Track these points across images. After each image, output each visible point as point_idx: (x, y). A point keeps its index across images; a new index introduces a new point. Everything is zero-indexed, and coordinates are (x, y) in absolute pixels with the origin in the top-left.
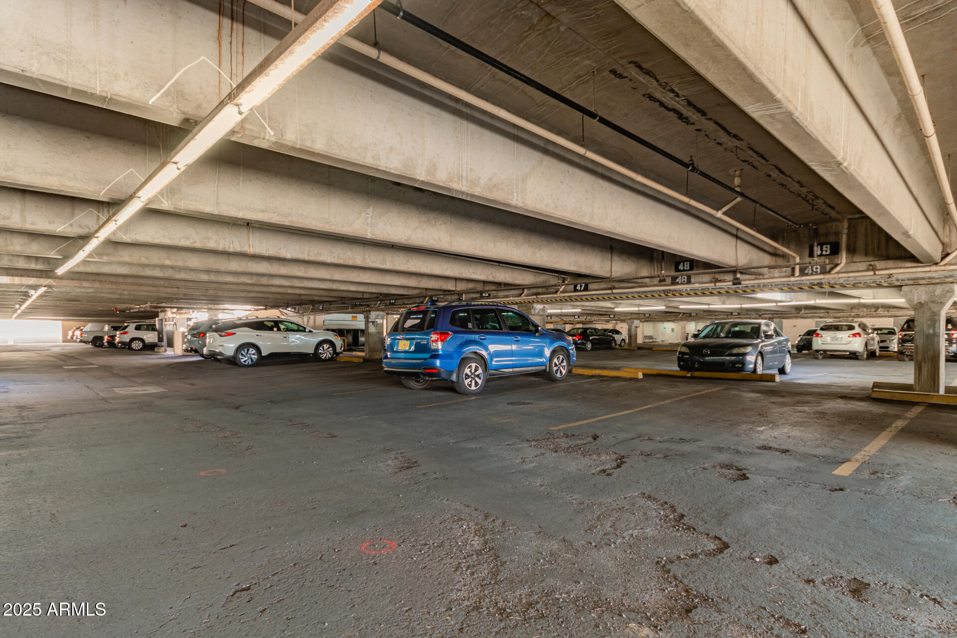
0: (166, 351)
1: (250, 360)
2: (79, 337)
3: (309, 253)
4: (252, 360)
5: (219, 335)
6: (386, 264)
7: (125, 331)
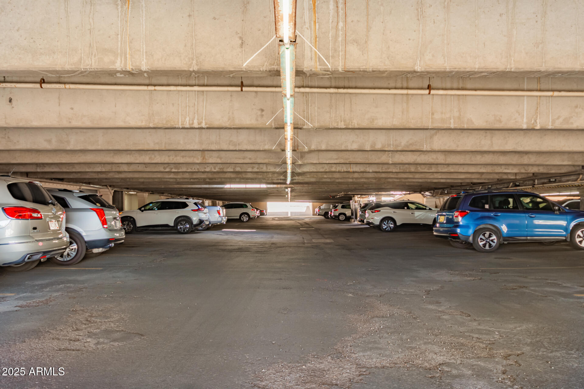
0: (354, 222)
1: (389, 228)
2: (318, 212)
3: (382, 168)
4: (390, 228)
5: (371, 211)
6: (432, 170)
7: (336, 209)
